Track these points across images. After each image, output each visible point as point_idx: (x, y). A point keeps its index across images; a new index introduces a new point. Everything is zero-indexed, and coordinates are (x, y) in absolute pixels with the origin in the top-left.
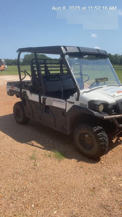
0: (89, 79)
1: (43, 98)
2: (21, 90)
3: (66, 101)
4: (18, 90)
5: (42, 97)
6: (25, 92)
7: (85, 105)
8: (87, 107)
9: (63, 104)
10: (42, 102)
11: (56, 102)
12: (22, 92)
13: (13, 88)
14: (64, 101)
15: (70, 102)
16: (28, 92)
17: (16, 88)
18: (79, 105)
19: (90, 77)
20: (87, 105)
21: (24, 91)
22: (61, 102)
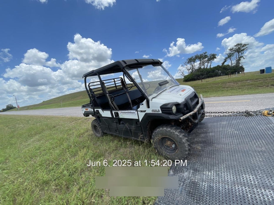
0: (150, 86)
1: (115, 113)
2: (94, 110)
3: (137, 111)
4: (92, 110)
5: (113, 112)
6: (98, 111)
7: (157, 110)
8: (161, 112)
9: (135, 114)
10: (115, 117)
11: (127, 114)
12: (95, 111)
13: (87, 110)
14: (134, 111)
15: (141, 111)
16: (100, 110)
17: (90, 109)
18: (152, 112)
19: (151, 85)
20: (160, 110)
21: (96, 110)
22: (133, 113)
